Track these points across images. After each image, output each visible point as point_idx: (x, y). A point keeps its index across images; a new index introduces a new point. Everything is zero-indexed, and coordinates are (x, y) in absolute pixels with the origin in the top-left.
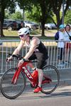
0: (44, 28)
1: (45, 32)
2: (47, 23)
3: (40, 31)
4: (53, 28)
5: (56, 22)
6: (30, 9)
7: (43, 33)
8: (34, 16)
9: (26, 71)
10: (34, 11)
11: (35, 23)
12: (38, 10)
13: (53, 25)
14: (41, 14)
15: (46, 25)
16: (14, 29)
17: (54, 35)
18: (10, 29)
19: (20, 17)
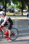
0: (22, 12)
1: (23, 13)
2: (24, 10)
3: (21, 13)
4: (26, 12)
5: (27, 9)
6: (17, 4)
7: (22, 14)
8: (19, 7)
9: (3, 31)
10: (19, 4)
11: (19, 10)
12: (20, 4)
13: (27, 10)
14: (21, 6)
15: (23, 10)
16: (10, 12)
17: (27, 15)
18: (9, 12)
19: (13, 7)
